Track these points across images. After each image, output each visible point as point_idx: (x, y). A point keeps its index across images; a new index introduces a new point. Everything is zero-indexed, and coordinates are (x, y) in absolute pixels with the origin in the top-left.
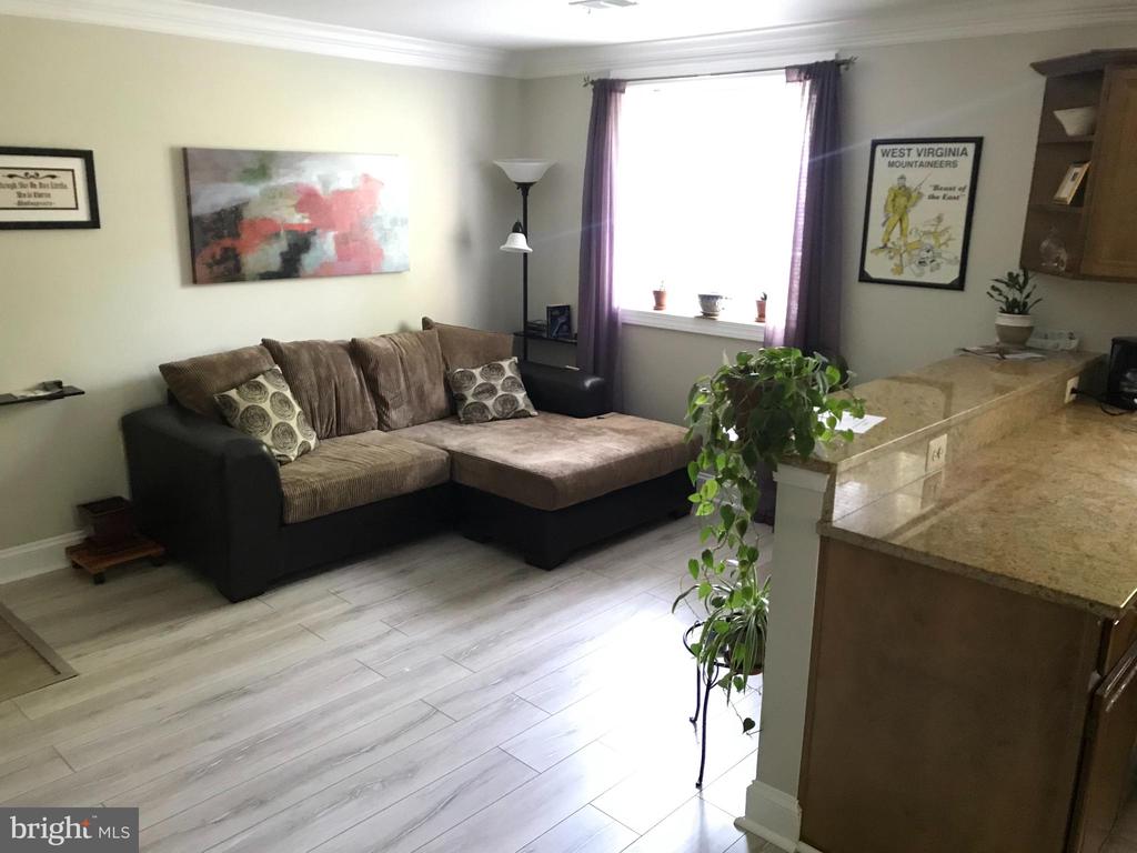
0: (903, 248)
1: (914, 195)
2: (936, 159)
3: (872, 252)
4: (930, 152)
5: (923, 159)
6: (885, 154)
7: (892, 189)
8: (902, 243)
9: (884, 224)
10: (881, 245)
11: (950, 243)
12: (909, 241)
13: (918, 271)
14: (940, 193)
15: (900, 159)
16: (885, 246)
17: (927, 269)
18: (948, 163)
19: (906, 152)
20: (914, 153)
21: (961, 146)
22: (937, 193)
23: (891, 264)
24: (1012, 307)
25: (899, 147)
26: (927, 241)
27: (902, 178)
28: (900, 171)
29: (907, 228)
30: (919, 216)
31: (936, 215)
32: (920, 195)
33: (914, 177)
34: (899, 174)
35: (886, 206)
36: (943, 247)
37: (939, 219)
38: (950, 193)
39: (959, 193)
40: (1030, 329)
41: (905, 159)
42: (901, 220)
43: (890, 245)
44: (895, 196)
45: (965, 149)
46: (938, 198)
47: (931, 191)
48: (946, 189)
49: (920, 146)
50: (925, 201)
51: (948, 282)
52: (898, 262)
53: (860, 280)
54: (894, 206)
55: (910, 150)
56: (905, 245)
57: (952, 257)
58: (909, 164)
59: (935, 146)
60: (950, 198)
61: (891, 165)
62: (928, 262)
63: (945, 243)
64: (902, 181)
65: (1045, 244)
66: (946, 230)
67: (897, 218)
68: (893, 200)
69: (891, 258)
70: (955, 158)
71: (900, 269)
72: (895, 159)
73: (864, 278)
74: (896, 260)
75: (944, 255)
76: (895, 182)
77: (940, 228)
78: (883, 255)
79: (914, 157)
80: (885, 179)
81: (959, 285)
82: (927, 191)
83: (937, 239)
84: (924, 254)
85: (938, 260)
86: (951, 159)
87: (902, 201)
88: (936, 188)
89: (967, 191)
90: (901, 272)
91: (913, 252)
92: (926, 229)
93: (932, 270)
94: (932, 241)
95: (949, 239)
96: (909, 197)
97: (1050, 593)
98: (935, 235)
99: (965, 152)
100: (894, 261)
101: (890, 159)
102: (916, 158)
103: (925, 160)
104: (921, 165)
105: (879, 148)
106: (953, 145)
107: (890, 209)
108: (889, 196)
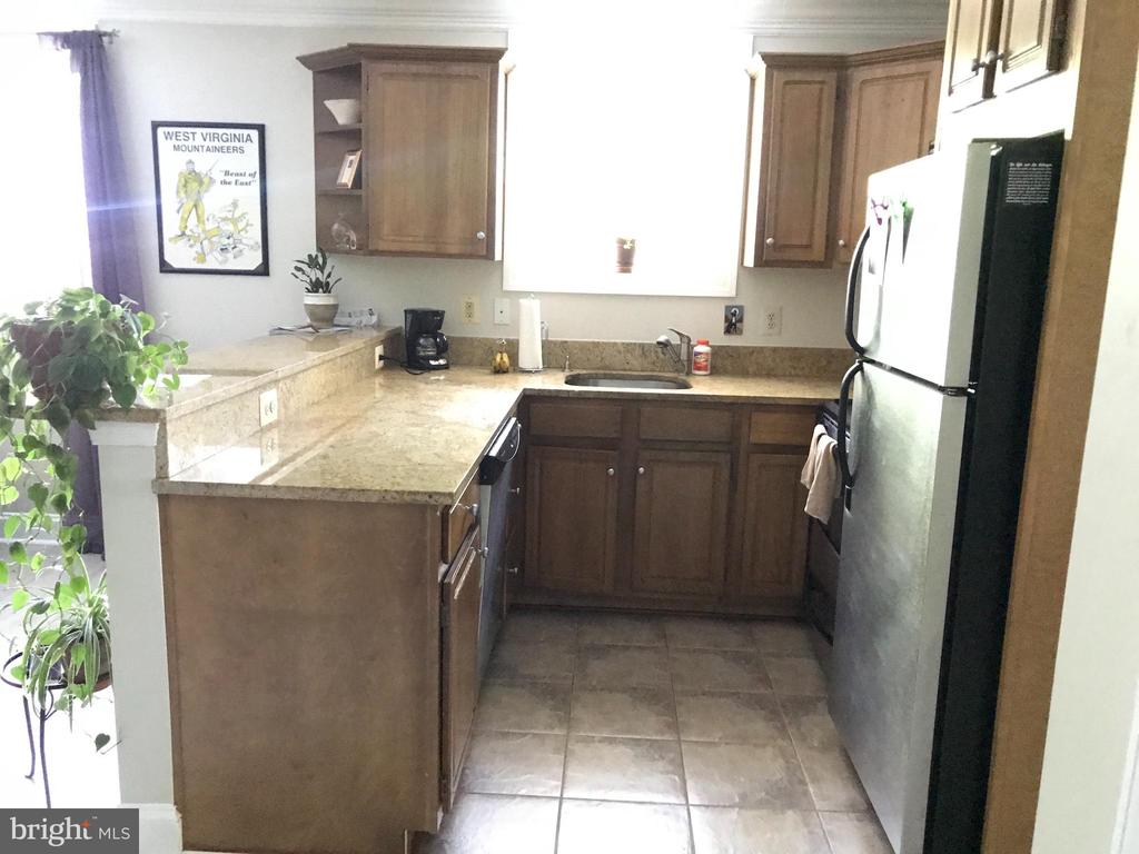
0: (203, 236)
1: (206, 180)
2: (221, 144)
3: (170, 240)
4: (215, 137)
6: (167, 136)
7: (181, 173)
8: (200, 230)
9: (178, 212)
10: (179, 233)
11: (248, 228)
12: (208, 228)
13: (220, 258)
14: (233, 179)
15: (186, 143)
16: (183, 234)
17: (230, 255)
18: (235, 149)
19: (191, 136)
20: (198, 136)
21: (246, 132)
22: (228, 179)
23: (192, 253)
24: (317, 286)
25: (183, 130)
26: (225, 228)
27: (190, 162)
29: (203, 213)
30: (216, 200)
31: (230, 202)
32: (212, 181)
33: (203, 162)
34: (188, 159)
35: (178, 192)
36: (243, 233)
37: (235, 205)
38: (241, 179)
39: (250, 178)
40: (335, 307)
41: (190, 143)
42: (196, 206)
43: (188, 232)
44: (186, 181)
45: (249, 135)
46: (230, 183)
47: (223, 177)
48: (237, 175)
49: (205, 130)
50: (217, 188)
51: (252, 268)
52: (200, 251)
53: (161, 271)
54: (186, 192)
55: (193, 134)
56: (204, 231)
57: (252, 243)
58: (196, 149)
59: (219, 131)
60: (242, 184)
61: (176, 148)
62: (230, 249)
63: (244, 229)
64: (190, 166)
65: (336, 226)
66: (243, 215)
67: (192, 204)
68: (185, 186)
69: (191, 246)
70: (241, 144)
71: (202, 256)
72: (180, 143)
73: (165, 268)
74: (197, 248)
75: (244, 241)
76: (184, 168)
77: (236, 216)
78: (182, 243)
79: (199, 141)
80: (173, 164)
81: (264, 270)
82: (219, 177)
83: (235, 225)
84: (226, 241)
85: (240, 247)
86: (237, 144)
87: (194, 186)
88: (227, 173)
89: (258, 176)
90: (204, 261)
91: (214, 239)
92: (223, 215)
93: (235, 257)
94: (229, 228)
95: (247, 225)
96: (201, 183)
97: (395, 495)
98: (235, 221)
99: (249, 138)
100: (195, 249)
101: (174, 142)
102: (203, 143)
103: (211, 144)
104: (208, 149)
105: (161, 131)
106: (237, 132)
107: (183, 195)
108: (180, 181)
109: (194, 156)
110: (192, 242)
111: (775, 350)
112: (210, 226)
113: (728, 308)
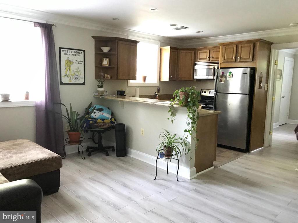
0: (71, 75)
1: (72, 62)
2: (75, 54)
3: (63, 76)
5: (72, 53)
6: (63, 51)
7: (66, 60)
8: (70, 74)
9: (65, 69)
10: (65, 75)
11: (81, 74)
12: (72, 74)
13: (75, 81)
14: (78, 62)
15: (67, 53)
17: (77, 80)
18: (78, 55)
19: (69, 52)
20: (70, 52)
21: (81, 51)
22: (77, 62)
24: (99, 87)
25: (67, 50)
26: (76, 74)
27: (68, 58)
28: (67, 56)
29: (71, 70)
30: (74, 67)
31: (77, 68)
36: (80, 75)
37: (78, 68)
38: (80, 62)
39: (82, 62)
41: (68, 53)
42: (69, 68)
43: (67, 75)
44: (67, 62)
46: (77, 63)
48: (79, 61)
49: (72, 50)
50: (74, 64)
51: (82, 83)
54: (67, 65)
55: (69, 51)
56: (71, 74)
57: (82, 77)
58: (70, 54)
59: (75, 51)
60: (80, 63)
61: (65, 54)
63: (80, 74)
66: (80, 71)
68: (67, 63)
69: (68, 78)
71: (71, 80)
72: (66, 53)
73: (62, 83)
75: (80, 77)
77: (78, 71)
78: (66, 77)
79: (70, 53)
80: (64, 58)
81: (84, 83)
82: (75, 61)
83: (78, 73)
84: (76, 77)
86: (79, 54)
87: (69, 63)
88: (77, 61)
90: (71, 81)
91: (74, 76)
92: (76, 70)
93: (78, 80)
95: (81, 73)
96: (71, 63)
98: (78, 72)
99: (82, 53)
100: (69, 79)
101: (65, 53)
102: (71, 53)
103: (73, 54)
104: (72, 55)
105: (62, 50)
106: (79, 51)
107: (66, 65)
108: (66, 62)
109: (69, 56)
110: (68, 77)
111: (164, 95)
112: (72, 73)
113: (158, 88)
